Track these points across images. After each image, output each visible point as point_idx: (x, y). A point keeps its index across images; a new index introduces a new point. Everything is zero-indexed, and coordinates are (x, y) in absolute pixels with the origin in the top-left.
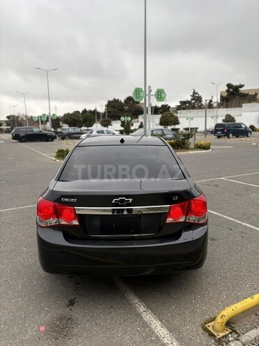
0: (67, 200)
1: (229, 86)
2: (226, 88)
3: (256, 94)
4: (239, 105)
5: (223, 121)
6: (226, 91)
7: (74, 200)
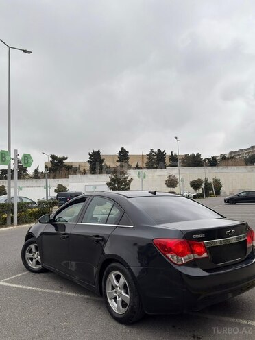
0: (197, 236)
1: (53, 157)
2: (51, 159)
3: (79, 166)
4: (66, 177)
5: (56, 191)
6: (51, 162)
7: (203, 236)
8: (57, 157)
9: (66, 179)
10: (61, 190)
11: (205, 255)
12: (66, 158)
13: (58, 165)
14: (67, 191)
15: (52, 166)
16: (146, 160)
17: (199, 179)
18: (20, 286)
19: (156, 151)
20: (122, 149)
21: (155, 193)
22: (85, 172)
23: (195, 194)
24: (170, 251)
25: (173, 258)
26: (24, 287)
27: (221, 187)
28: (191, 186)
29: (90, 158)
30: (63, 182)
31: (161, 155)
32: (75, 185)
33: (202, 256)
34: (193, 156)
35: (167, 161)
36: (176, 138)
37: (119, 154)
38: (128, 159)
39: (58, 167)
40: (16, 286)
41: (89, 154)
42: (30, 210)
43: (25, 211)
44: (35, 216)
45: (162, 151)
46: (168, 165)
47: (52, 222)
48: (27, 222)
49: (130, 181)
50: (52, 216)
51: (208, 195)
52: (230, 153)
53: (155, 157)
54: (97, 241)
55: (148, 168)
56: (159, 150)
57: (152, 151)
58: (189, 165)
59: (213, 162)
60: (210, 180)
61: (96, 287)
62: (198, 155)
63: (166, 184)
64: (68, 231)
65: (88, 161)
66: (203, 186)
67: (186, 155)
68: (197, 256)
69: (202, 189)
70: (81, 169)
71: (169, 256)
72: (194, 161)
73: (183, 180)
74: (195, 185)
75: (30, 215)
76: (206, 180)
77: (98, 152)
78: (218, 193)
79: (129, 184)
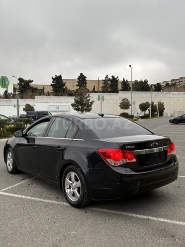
0: (129, 147)
1: (20, 80)
2: (19, 82)
3: (44, 89)
4: (32, 97)
5: (24, 109)
6: (19, 84)
7: (134, 147)
8: (24, 80)
9: (33, 100)
10: (28, 108)
11: (134, 160)
12: (32, 81)
13: (25, 87)
14: (34, 110)
15: (20, 88)
16: (101, 85)
17: (147, 103)
18: (20, 196)
19: (110, 77)
20: (81, 74)
21: (102, 115)
22: (48, 94)
23: (143, 115)
24: (109, 157)
25: (111, 162)
26: (23, 197)
27: (164, 109)
28: (140, 108)
29: (53, 82)
30: (30, 102)
31: (114, 81)
32: (40, 105)
33: (132, 161)
34: (141, 82)
35: (120, 87)
36: (130, 66)
37: (78, 79)
38: (86, 83)
39: (26, 89)
40: (16, 196)
41: (52, 78)
42: (7, 127)
43: (3, 127)
44: (12, 132)
45: (116, 77)
46: (120, 89)
47: (25, 136)
48: (5, 137)
49: (92, 103)
50: (24, 132)
51: (153, 116)
52: (172, 81)
53: (109, 82)
54: (59, 150)
55: (103, 92)
56: (113, 77)
57: (107, 77)
58: (138, 90)
59: (158, 88)
60: (156, 103)
61: (58, 183)
62: (146, 82)
63: (120, 106)
64: (37, 143)
65: (52, 85)
66: (150, 108)
67: (136, 82)
68: (128, 161)
69: (149, 110)
70: (46, 91)
71: (108, 160)
72: (142, 86)
73: (134, 103)
74: (143, 107)
75: (8, 130)
76: (153, 103)
77: (60, 77)
78: (161, 114)
79: (91, 106)
